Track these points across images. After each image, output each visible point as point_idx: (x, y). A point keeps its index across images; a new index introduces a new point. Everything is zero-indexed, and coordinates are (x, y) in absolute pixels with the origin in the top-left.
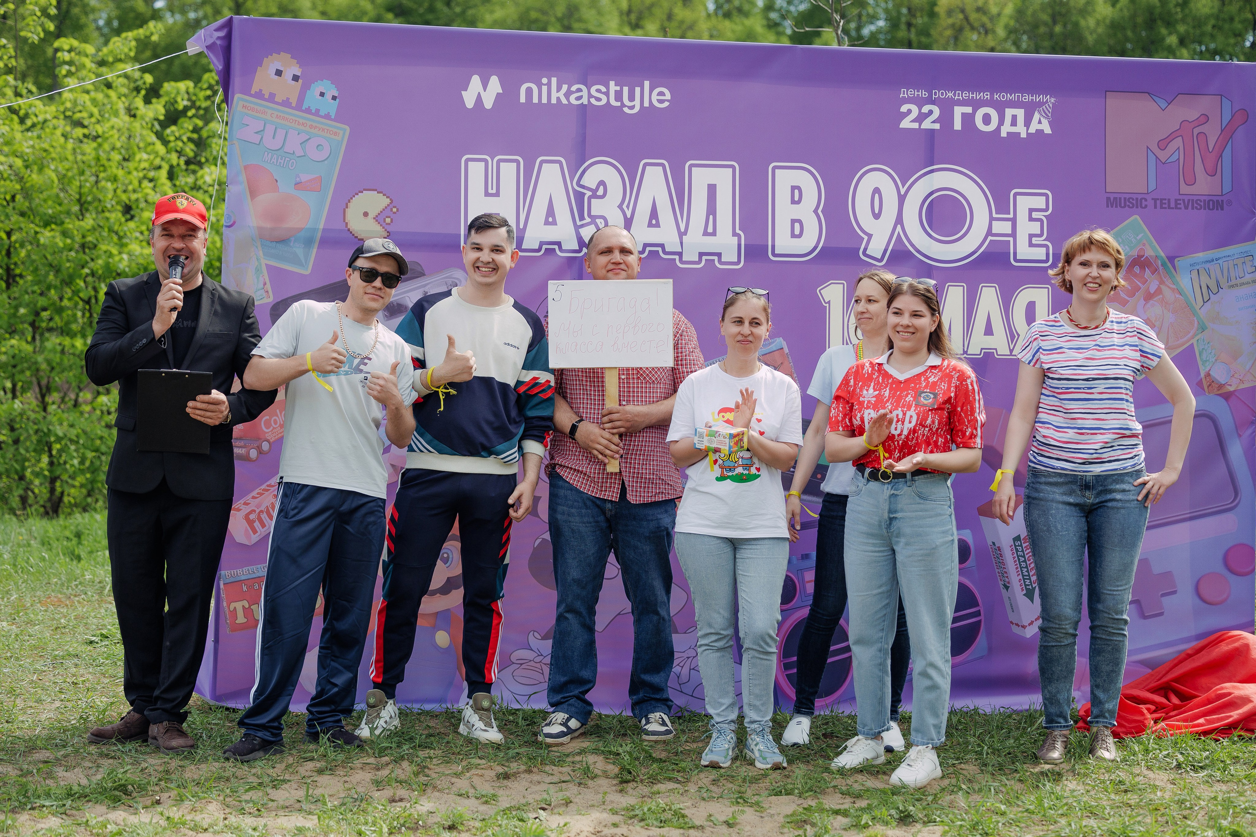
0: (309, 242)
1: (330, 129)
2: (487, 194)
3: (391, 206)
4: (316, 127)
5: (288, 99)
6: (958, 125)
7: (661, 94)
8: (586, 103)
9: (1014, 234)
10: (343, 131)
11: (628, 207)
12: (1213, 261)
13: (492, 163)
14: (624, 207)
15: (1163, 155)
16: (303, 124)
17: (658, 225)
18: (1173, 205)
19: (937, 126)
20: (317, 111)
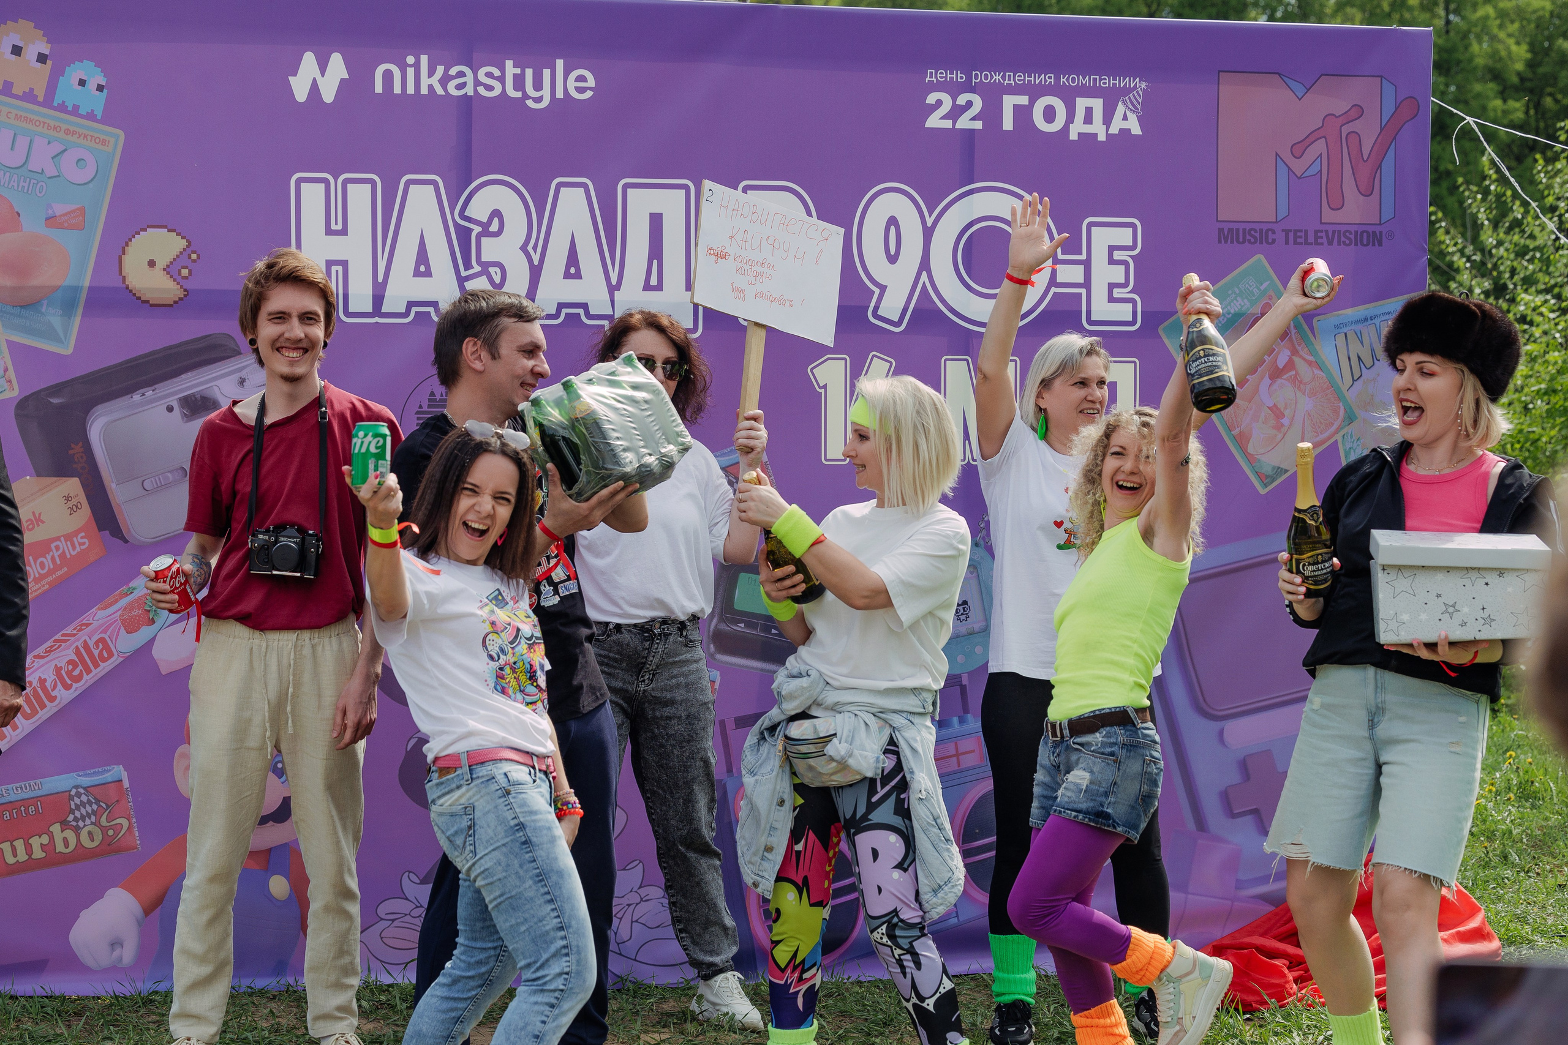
0: (68, 307)
1: (96, 135)
2: (329, 232)
3: (189, 251)
4: (74, 133)
5: (32, 90)
6: (1008, 124)
7: (581, 79)
8: (471, 93)
9: (1087, 284)
10: (116, 138)
11: (535, 248)
12: (1366, 320)
13: (336, 186)
14: (530, 248)
15: (1298, 166)
16: (55, 128)
17: (578, 276)
18: (1311, 239)
19: (978, 125)
20: (76, 108)
